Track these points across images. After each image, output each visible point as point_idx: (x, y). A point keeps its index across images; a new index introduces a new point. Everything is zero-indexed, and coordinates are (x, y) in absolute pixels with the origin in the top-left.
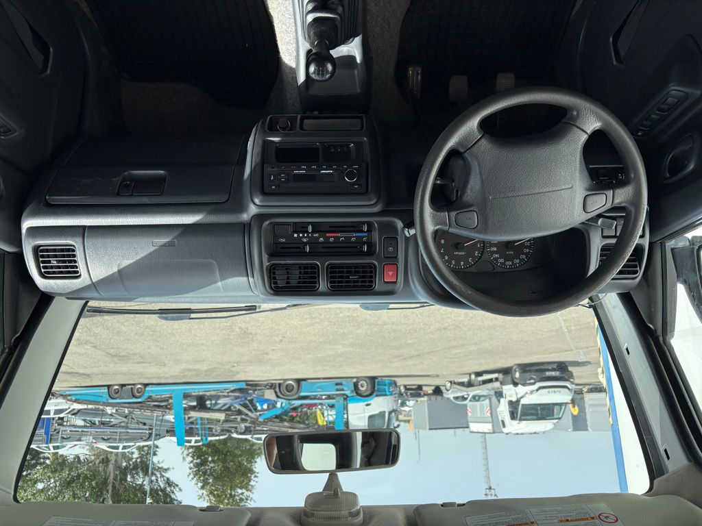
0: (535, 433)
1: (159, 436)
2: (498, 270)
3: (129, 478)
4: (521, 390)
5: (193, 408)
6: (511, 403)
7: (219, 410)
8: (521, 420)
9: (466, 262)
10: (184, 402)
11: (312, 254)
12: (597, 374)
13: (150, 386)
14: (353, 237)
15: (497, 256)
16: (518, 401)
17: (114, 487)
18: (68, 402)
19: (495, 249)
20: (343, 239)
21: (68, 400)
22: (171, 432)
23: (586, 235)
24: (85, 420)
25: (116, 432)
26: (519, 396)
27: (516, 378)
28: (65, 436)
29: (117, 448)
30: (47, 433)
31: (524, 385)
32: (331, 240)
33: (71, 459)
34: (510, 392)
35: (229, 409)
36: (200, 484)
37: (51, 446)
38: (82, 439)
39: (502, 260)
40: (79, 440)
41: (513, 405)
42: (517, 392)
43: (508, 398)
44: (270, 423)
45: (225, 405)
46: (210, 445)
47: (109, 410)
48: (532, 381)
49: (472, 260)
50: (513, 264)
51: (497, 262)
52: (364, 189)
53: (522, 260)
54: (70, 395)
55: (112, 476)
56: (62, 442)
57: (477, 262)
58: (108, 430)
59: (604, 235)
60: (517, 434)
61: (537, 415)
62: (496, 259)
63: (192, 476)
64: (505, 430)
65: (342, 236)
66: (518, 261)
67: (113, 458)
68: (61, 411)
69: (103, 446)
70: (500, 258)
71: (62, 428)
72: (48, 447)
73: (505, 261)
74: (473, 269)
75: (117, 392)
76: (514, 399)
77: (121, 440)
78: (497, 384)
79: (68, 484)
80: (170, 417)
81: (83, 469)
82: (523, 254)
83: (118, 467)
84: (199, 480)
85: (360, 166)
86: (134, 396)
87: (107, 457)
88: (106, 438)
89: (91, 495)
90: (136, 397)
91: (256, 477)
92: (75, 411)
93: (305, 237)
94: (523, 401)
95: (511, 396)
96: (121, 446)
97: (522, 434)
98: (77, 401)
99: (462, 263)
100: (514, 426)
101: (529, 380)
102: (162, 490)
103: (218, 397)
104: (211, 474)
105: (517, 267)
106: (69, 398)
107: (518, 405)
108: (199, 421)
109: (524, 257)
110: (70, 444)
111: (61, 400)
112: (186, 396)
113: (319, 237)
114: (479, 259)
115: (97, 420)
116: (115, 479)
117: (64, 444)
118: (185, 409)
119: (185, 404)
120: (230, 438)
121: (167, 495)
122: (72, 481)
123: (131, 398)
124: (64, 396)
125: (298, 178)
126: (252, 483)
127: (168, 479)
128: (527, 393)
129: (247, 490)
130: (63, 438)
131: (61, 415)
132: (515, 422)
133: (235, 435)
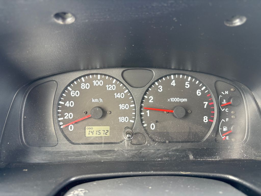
9: (167, 85)
15: (118, 96)
19: (122, 107)
39: (110, 88)
49: (157, 88)
50: (90, 81)
51: (117, 86)
53: (77, 88)
66: (84, 86)
70: (112, 92)
74: (155, 73)
82: (74, 99)
99: (173, 83)
105: (84, 76)
109: (73, 94)
114: (147, 90)
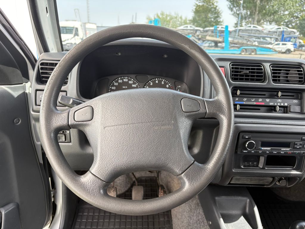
1: (235, 31)
2: (134, 76)
3: (249, 13)
4: (73, 41)
5: (220, 42)
6: (78, 35)
7: (208, 41)
8: (73, 27)
9: (154, 82)
10: (224, 46)
11: (277, 90)
13: (238, 54)
14: (245, 101)
16: (74, 36)
17: (256, 10)
18: (274, 48)
20: (252, 100)
21: (273, 49)
22: (230, 32)
23: (79, 93)
24: (266, 40)
25: (253, 34)
26: (74, 38)
28: (275, 33)
29: (254, 27)
30: (283, 35)
31: (71, 43)
32: (260, 100)
33: (273, 23)
35: (204, 41)
36: (217, 8)
37: (282, 30)
38: (268, 32)
39: (130, 82)
40: (269, 31)
41: (76, 34)
42: (75, 41)
43: (79, 38)
44: (187, 33)
45: (206, 43)
46: (212, 26)
47: (256, 43)
49: (150, 83)
50: (122, 79)
51: (134, 82)
52: (241, 135)
53: (117, 82)
54: (273, 51)
55: (256, 14)
56: (277, 31)
57: (147, 83)
58: (257, 35)
59: (65, 93)
61: (66, 29)
62: (134, 83)
63: (221, 12)
65: (253, 102)
66: (120, 81)
67: (256, 22)
68: (277, 45)
69: (259, 28)
70: (131, 84)
71: (277, 37)
72: (283, 29)
73: (128, 82)
74: (150, 77)
75: (253, 52)
76: (76, 37)
77: (252, 30)
79: (275, 12)
80: (230, 39)
81: (268, 18)
82: (116, 86)
83: (254, 19)
84: (218, 10)
85: (242, 152)
86: (246, 49)
87: (258, 23)
88: (258, 32)
89: (266, 7)
90: (244, 49)
91: (193, 10)
92: (270, 44)
93: (279, 102)
94: (72, 35)
95: (78, 39)
96: (252, 28)
98: (270, 48)
99: (157, 82)
102: (235, 7)
103: (209, 46)
104: (212, 12)
105: (120, 77)
106: (273, 50)
107: (74, 34)
108: (217, 36)
109: (115, 84)
110: (274, 30)
111: (277, 50)
112: (223, 48)
113: (270, 102)
114: (146, 84)
115: (262, 40)
116: (255, 13)
117: (276, 30)
118: (223, 42)
119: (223, 45)
120: (204, 28)
121: (233, 4)
122: (273, 14)
123: (247, 49)
124: (275, 51)
125: (287, 145)
126: (195, 7)
127: (232, 11)
128: (71, 39)
129: (197, 4)
130: (276, 33)
131: (277, 43)
132: (76, 26)
133: (201, 29)
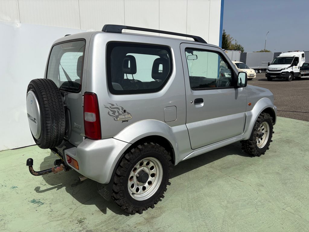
0: (289, 52)
4: (290, 70)
6: (297, 65)
8: (293, 57)
12: (256, 76)
27: (291, 75)
31: (287, 72)
34: (296, 69)
42: (292, 69)
43: (297, 67)
48: (283, 74)
60: (297, 51)
64: (303, 53)
78: (302, 73)
94: (290, 65)
97: (295, 51)
100: (298, 54)
101: (284, 74)
107: (292, 64)
128: (287, 69)
132: (296, 56)
